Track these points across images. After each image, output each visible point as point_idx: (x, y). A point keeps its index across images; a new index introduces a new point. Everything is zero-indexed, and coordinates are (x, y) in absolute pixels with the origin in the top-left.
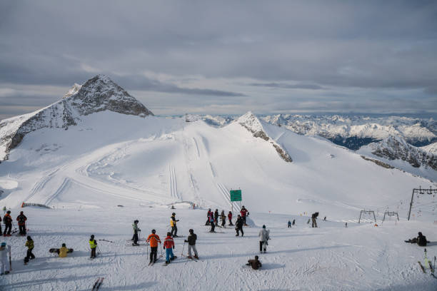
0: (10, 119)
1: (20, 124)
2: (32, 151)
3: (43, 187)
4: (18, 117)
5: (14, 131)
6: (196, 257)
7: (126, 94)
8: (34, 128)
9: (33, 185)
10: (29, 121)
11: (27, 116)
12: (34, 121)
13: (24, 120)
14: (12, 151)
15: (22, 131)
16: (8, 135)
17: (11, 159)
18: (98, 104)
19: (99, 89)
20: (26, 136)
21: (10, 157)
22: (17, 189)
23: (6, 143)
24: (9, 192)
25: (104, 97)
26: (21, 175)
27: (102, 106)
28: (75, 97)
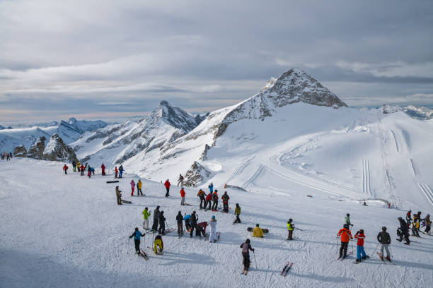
0: (217, 111)
1: (225, 115)
2: (234, 139)
3: (241, 172)
4: (224, 109)
5: (220, 121)
6: (388, 258)
7: (319, 85)
8: (235, 119)
9: (234, 170)
10: (232, 112)
11: (231, 108)
12: (236, 112)
13: (228, 112)
14: (219, 138)
15: (226, 121)
16: (216, 124)
17: (218, 146)
18: (292, 95)
19: (293, 81)
20: (230, 127)
21: (216, 144)
22: (221, 172)
23: (214, 132)
24: (215, 173)
25: (298, 89)
26: (225, 160)
27: (296, 98)
28: (271, 90)
